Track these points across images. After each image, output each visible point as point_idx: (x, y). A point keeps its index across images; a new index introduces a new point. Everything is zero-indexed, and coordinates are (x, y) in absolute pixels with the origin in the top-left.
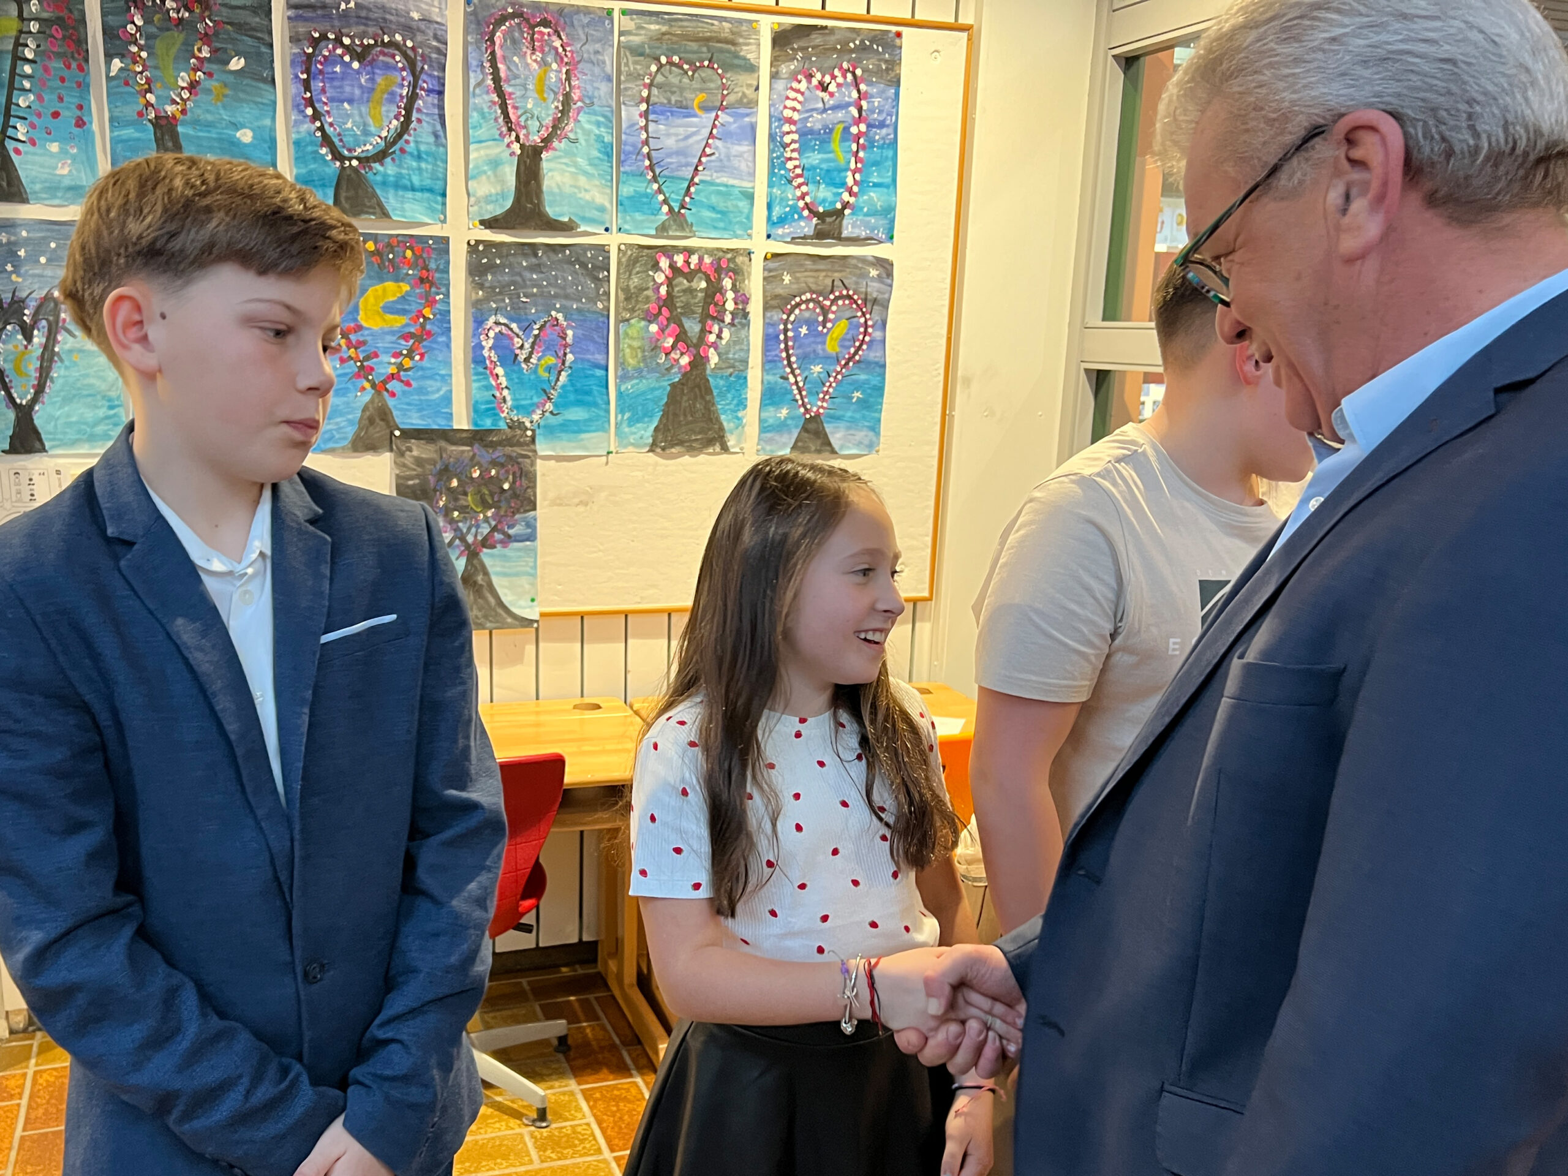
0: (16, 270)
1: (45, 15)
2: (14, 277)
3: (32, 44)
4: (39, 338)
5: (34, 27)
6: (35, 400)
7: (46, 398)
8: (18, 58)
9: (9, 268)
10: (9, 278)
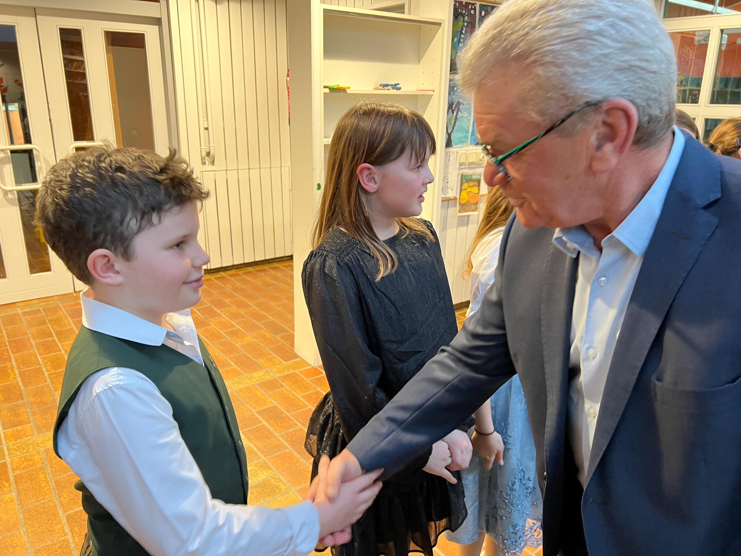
0: (453, 94)
1: (468, 21)
2: (453, 96)
3: (464, 29)
4: (455, 114)
5: (466, 24)
6: (452, 132)
7: (454, 131)
8: (461, 33)
9: (452, 93)
10: (452, 97)
